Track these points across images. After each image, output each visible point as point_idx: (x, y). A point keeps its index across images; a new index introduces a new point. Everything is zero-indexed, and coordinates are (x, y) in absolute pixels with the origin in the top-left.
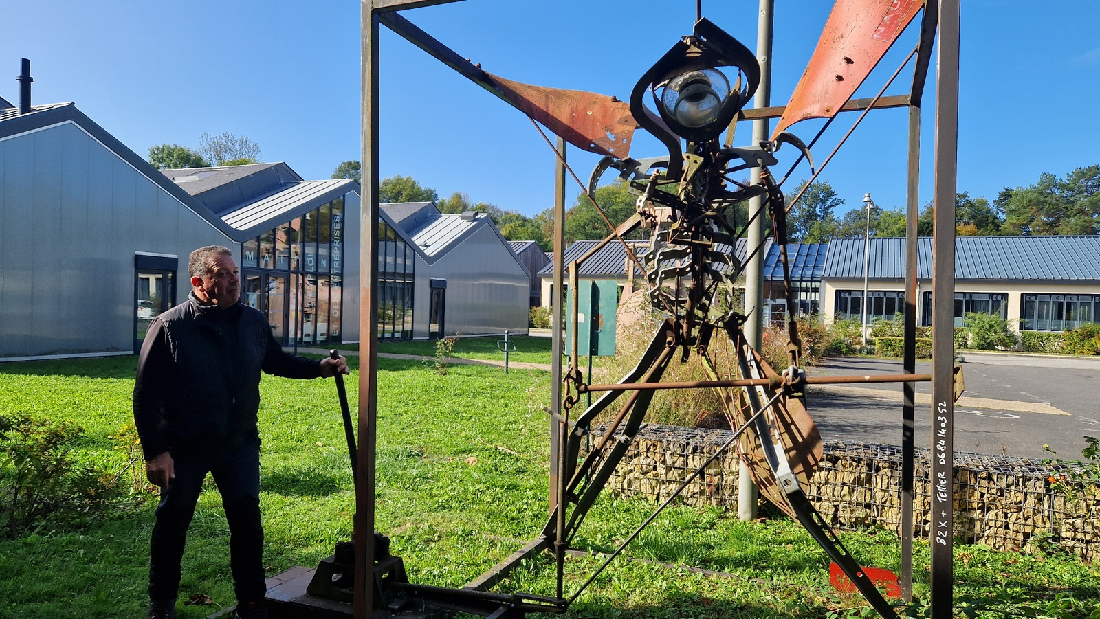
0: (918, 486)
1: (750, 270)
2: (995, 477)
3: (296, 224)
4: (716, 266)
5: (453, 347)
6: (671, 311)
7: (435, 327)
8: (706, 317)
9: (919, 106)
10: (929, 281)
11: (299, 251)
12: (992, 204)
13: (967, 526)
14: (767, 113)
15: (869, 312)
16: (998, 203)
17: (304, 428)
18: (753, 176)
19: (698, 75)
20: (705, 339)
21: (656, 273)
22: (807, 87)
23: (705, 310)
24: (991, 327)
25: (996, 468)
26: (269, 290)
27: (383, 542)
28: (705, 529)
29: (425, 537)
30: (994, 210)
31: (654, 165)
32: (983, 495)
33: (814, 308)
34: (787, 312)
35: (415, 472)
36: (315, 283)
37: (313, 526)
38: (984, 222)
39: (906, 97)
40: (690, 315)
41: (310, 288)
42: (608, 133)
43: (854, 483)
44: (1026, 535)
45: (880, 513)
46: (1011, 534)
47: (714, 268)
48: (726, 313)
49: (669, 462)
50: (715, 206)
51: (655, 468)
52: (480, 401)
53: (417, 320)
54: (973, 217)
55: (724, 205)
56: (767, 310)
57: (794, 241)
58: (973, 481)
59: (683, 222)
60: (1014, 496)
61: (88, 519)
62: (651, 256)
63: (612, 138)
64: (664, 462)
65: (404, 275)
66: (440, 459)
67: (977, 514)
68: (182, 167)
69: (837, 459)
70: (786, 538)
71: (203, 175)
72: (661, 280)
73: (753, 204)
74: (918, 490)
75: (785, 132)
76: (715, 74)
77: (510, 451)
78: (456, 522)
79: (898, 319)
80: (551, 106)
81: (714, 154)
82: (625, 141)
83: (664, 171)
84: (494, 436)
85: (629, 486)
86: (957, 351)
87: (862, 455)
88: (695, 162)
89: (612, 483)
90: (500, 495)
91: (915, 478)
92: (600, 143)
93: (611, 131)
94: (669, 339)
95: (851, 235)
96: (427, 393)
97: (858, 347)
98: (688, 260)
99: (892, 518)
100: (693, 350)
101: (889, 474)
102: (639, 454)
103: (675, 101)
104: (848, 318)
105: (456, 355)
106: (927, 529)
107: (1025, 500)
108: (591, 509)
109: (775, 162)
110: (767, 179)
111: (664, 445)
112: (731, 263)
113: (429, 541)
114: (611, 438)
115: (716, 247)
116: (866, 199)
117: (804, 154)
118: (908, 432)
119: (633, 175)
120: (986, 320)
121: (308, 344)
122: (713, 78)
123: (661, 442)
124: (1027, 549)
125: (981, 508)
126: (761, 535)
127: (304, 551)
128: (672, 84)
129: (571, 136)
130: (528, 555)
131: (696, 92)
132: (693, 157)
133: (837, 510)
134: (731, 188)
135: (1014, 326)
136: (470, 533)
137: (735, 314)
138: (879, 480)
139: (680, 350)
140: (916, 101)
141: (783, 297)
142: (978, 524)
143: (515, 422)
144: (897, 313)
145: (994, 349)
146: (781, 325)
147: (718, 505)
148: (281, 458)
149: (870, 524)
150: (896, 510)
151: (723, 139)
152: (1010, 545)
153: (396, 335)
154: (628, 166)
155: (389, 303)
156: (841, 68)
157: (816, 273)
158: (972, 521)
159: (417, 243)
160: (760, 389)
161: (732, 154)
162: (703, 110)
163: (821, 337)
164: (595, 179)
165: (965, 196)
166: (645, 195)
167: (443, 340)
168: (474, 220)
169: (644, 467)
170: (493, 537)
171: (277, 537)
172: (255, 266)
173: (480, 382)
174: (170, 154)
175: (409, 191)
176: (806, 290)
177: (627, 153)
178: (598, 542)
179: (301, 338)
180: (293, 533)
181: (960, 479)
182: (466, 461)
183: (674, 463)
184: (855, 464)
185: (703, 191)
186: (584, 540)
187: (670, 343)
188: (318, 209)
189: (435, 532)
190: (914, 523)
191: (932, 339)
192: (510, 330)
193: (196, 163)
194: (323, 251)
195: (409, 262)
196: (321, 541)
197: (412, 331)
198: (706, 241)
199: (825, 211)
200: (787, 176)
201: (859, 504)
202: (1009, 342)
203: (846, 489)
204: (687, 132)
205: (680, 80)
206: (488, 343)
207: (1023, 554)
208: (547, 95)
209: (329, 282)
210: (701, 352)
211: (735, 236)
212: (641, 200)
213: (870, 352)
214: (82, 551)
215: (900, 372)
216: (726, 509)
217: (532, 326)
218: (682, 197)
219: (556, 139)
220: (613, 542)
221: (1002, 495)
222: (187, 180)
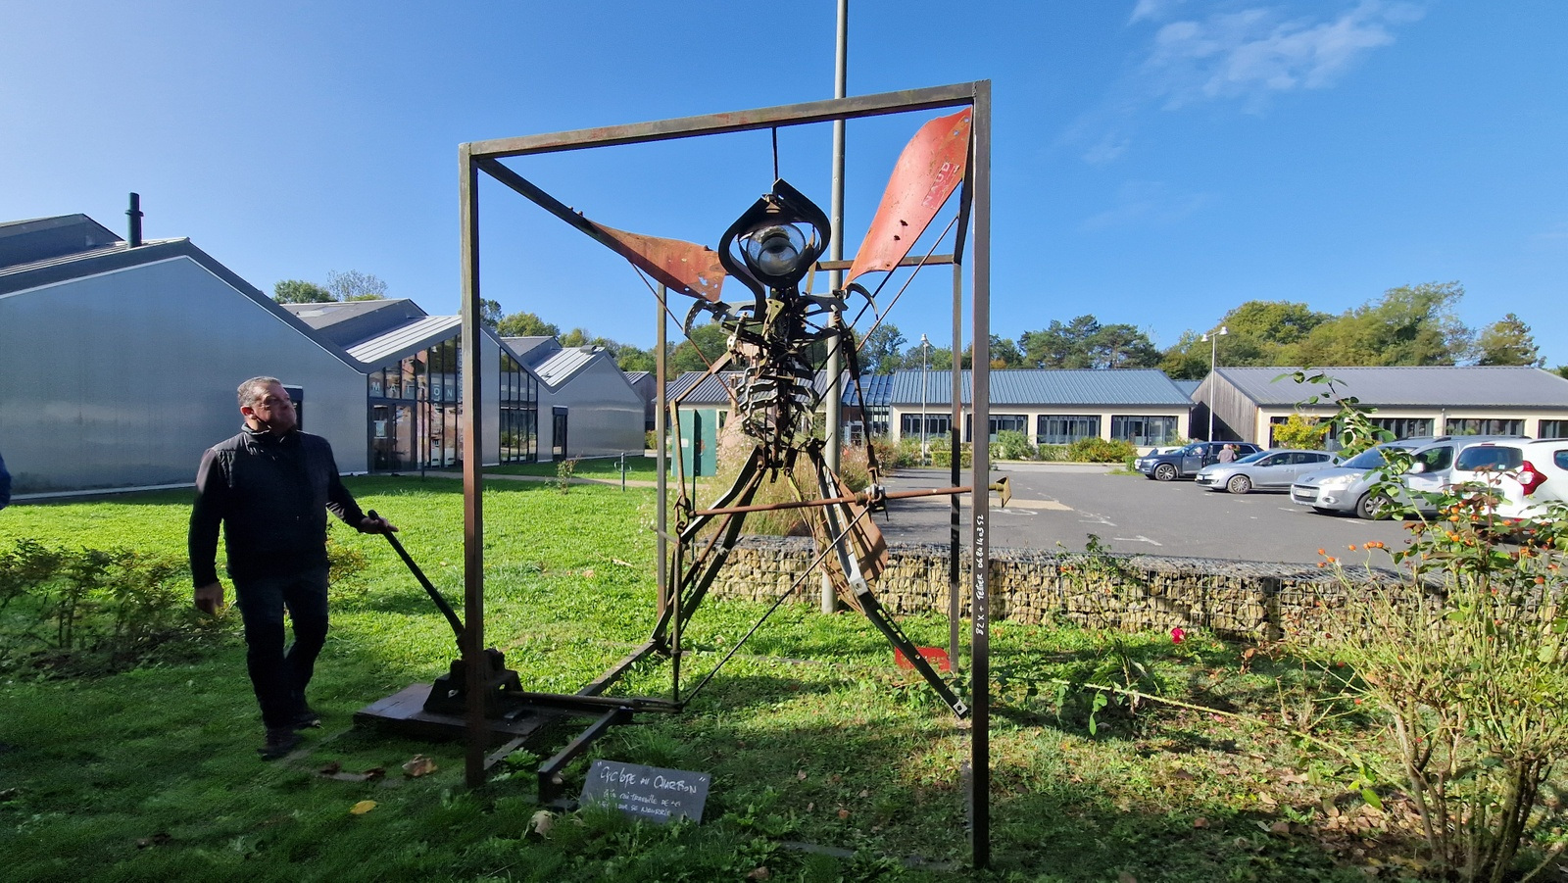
0: (963, 577)
1: (830, 399)
2: (1020, 566)
3: (423, 356)
4: (799, 398)
5: (574, 469)
6: (761, 438)
7: (558, 450)
8: (790, 444)
9: (960, 263)
10: (970, 405)
11: (426, 381)
12: (1016, 344)
13: (999, 606)
14: (840, 266)
15: (926, 431)
16: (1020, 343)
17: (429, 548)
18: (829, 320)
19: (777, 230)
20: (791, 462)
21: (747, 404)
22: (870, 245)
23: (790, 436)
24: (1017, 441)
25: (1021, 559)
26: (396, 418)
27: (497, 658)
28: (794, 623)
29: (543, 647)
30: (1018, 349)
31: (743, 308)
32: (1011, 580)
33: (884, 428)
34: (863, 433)
35: (535, 587)
36: (442, 411)
37: (434, 643)
38: (1011, 359)
39: (951, 256)
40: (777, 441)
41: (437, 415)
42: (701, 279)
43: (914, 576)
44: (1043, 611)
45: (934, 600)
46: (1032, 610)
47: (797, 400)
48: (809, 439)
49: (764, 567)
50: (796, 345)
51: (752, 573)
52: (598, 518)
53: (541, 444)
54: (1003, 354)
55: (804, 344)
56: (847, 430)
57: (867, 373)
58: (1004, 569)
59: (768, 359)
60: (1034, 580)
61: (200, 649)
62: (742, 390)
63: (704, 283)
64: (759, 567)
65: (528, 403)
66: (560, 573)
67: (1007, 596)
68: (308, 302)
69: (901, 557)
70: (860, 627)
71: (327, 310)
72: (752, 410)
73: (831, 343)
74: (963, 580)
75: (854, 282)
76: (792, 229)
77: (624, 563)
78: (573, 631)
79: (948, 435)
80: (649, 252)
81: (794, 300)
82: (716, 286)
83: (751, 314)
84: (609, 550)
85: (730, 590)
86: (993, 461)
87: (920, 554)
88: (777, 306)
89: (715, 588)
90: (614, 604)
91: (961, 570)
92: (693, 287)
93: (704, 276)
94: (759, 463)
95: (912, 368)
96: (549, 511)
97: (919, 460)
98: (774, 393)
99: (943, 604)
100: (781, 471)
101: (941, 568)
102: (737, 562)
103: (758, 252)
104: (911, 436)
105: (577, 475)
106: (970, 611)
107: (1042, 583)
108: (696, 611)
109: (846, 308)
110: (840, 323)
111: (760, 553)
112: (811, 396)
113: (546, 651)
114: (713, 548)
115: (799, 381)
116: (923, 339)
117: (870, 302)
118: (955, 534)
119: (724, 316)
120: (1013, 436)
121: (436, 468)
122: (791, 233)
123: (757, 550)
124: (1044, 621)
125: (1010, 591)
126: (840, 625)
127: (423, 668)
128: (756, 237)
129: (670, 281)
130: (638, 659)
131: (777, 244)
132: (775, 302)
133: (901, 600)
134: (810, 330)
135: (1033, 441)
136: (586, 641)
137: (816, 440)
138: (933, 574)
139: (769, 472)
140: (958, 260)
141: (861, 420)
142: (1007, 604)
143: (630, 536)
144: (947, 431)
145: (1019, 459)
146: (858, 443)
147: (805, 602)
148: (404, 578)
149: (926, 610)
150: (947, 597)
151: (802, 287)
152: (1031, 619)
153: (522, 458)
154: (720, 309)
155: (515, 428)
156: (898, 230)
157: (886, 399)
158: (1003, 601)
159: (540, 374)
160: (837, 506)
161: (809, 300)
162: (784, 260)
163: (890, 453)
164: (690, 320)
165: (997, 337)
166: (735, 334)
167: (564, 462)
168: (593, 353)
169: (743, 573)
170: (607, 643)
171: (397, 655)
172: (382, 396)
173: (600, 500)
174: (296, 289)
175: (532, 326)
176: (878, 413)
177: (718, 297)
178: (702, 642)
179: (430, 463)
180: (413, 651)
181: (993, 570)
182: (583, 574)
183: (768, 568)
184: (915, 561)
185: (785, 332)
186: (689, 641)
187: (760, 466)
188: (443, 342)
189: (552, 642)
190: (960, 606)
191: (972, 453)
192: (626, 451)
193: (324, 298)
194: (449, 382)
195: (532, 391)
196: (441, 657)
197: (536, 454)
198: (790, 377)
199: (893, 347)
200: (856, 320)
201: (918, 594)
202: (1030, 453)
203: (908, 581)
204: (770, 280)
205: (762, 233)
206: (605, 464)
207: (1041, 626)
208: (645, 242)
209: (456, 409)
210: (788, 473)
211: (815, 371)
212: (731, 340)
213: (928, 464)
214: (191, 682)
215: (948, 485)
216: (811, 606)
217: (647, 447)
218: (766, 337)
219: (656, 284)
220: (715, 640)
221: (1025, 579)
222: (312, 315)
